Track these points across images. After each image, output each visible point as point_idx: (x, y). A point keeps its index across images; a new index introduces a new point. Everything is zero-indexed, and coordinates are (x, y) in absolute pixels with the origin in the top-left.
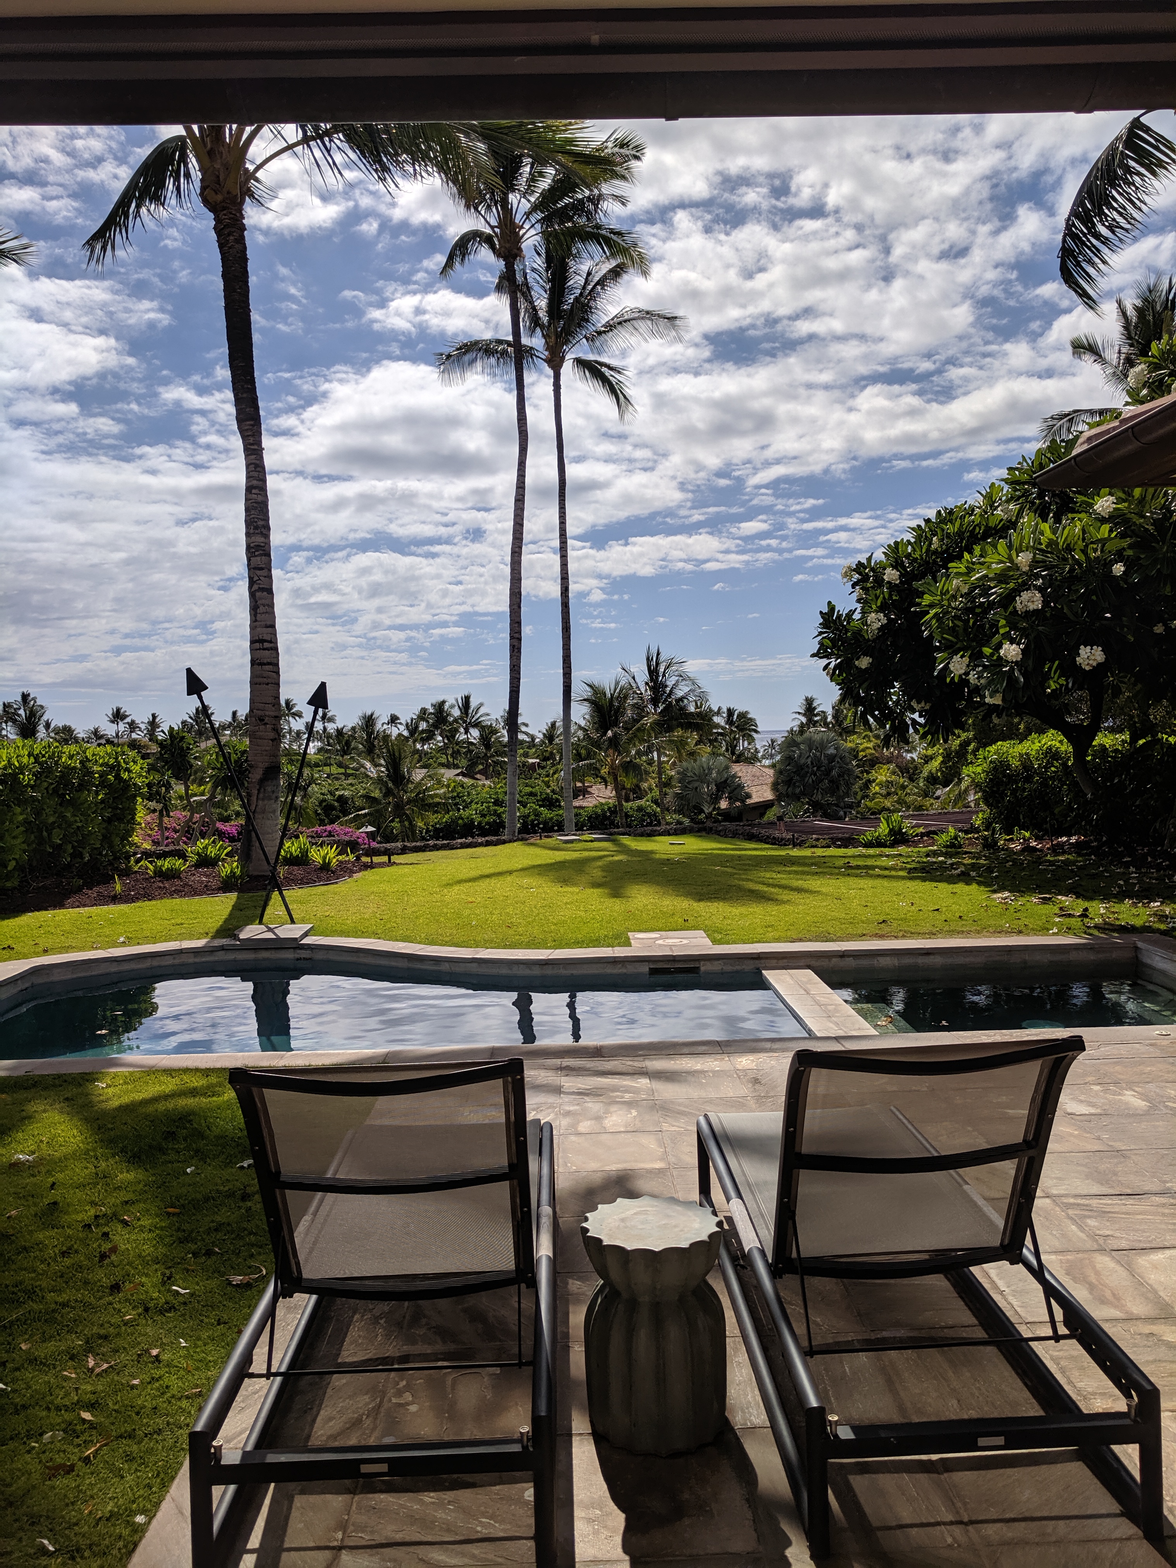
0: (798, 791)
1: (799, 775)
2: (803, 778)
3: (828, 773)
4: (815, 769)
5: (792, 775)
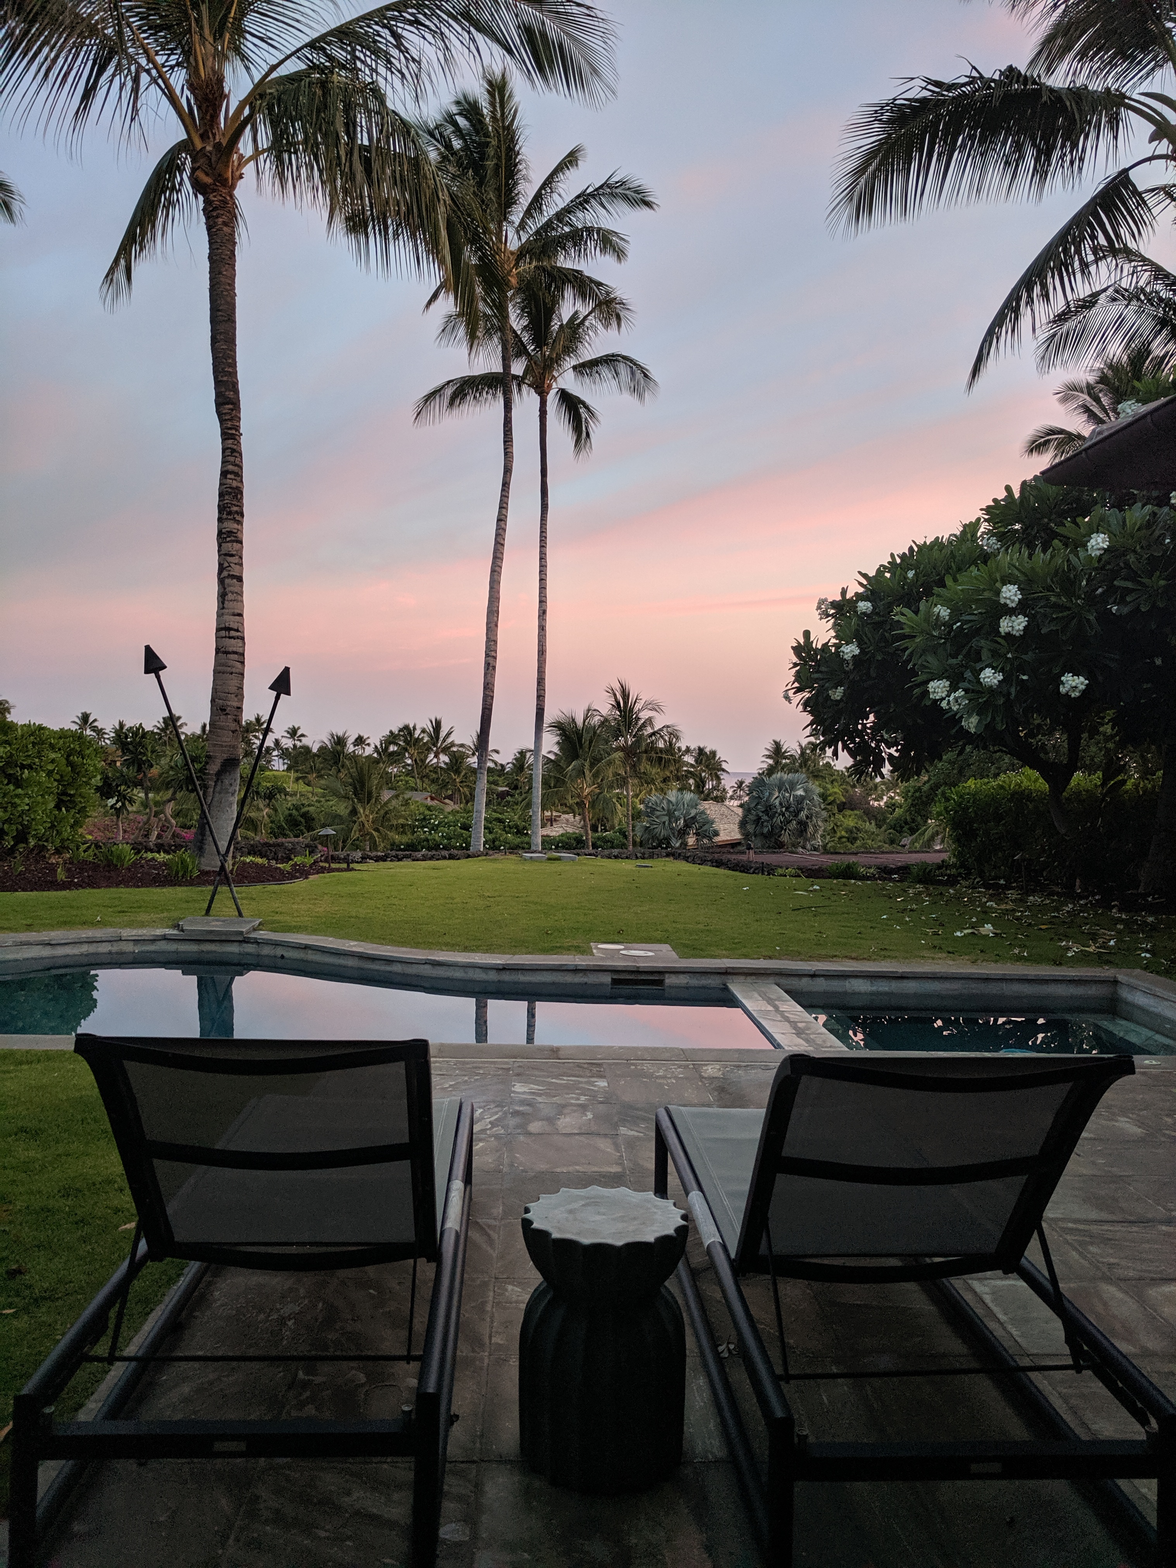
1: (767, 815)
2: (772, 817)
3: (796, 814)
4: (784, 809)
5: (761, 814)
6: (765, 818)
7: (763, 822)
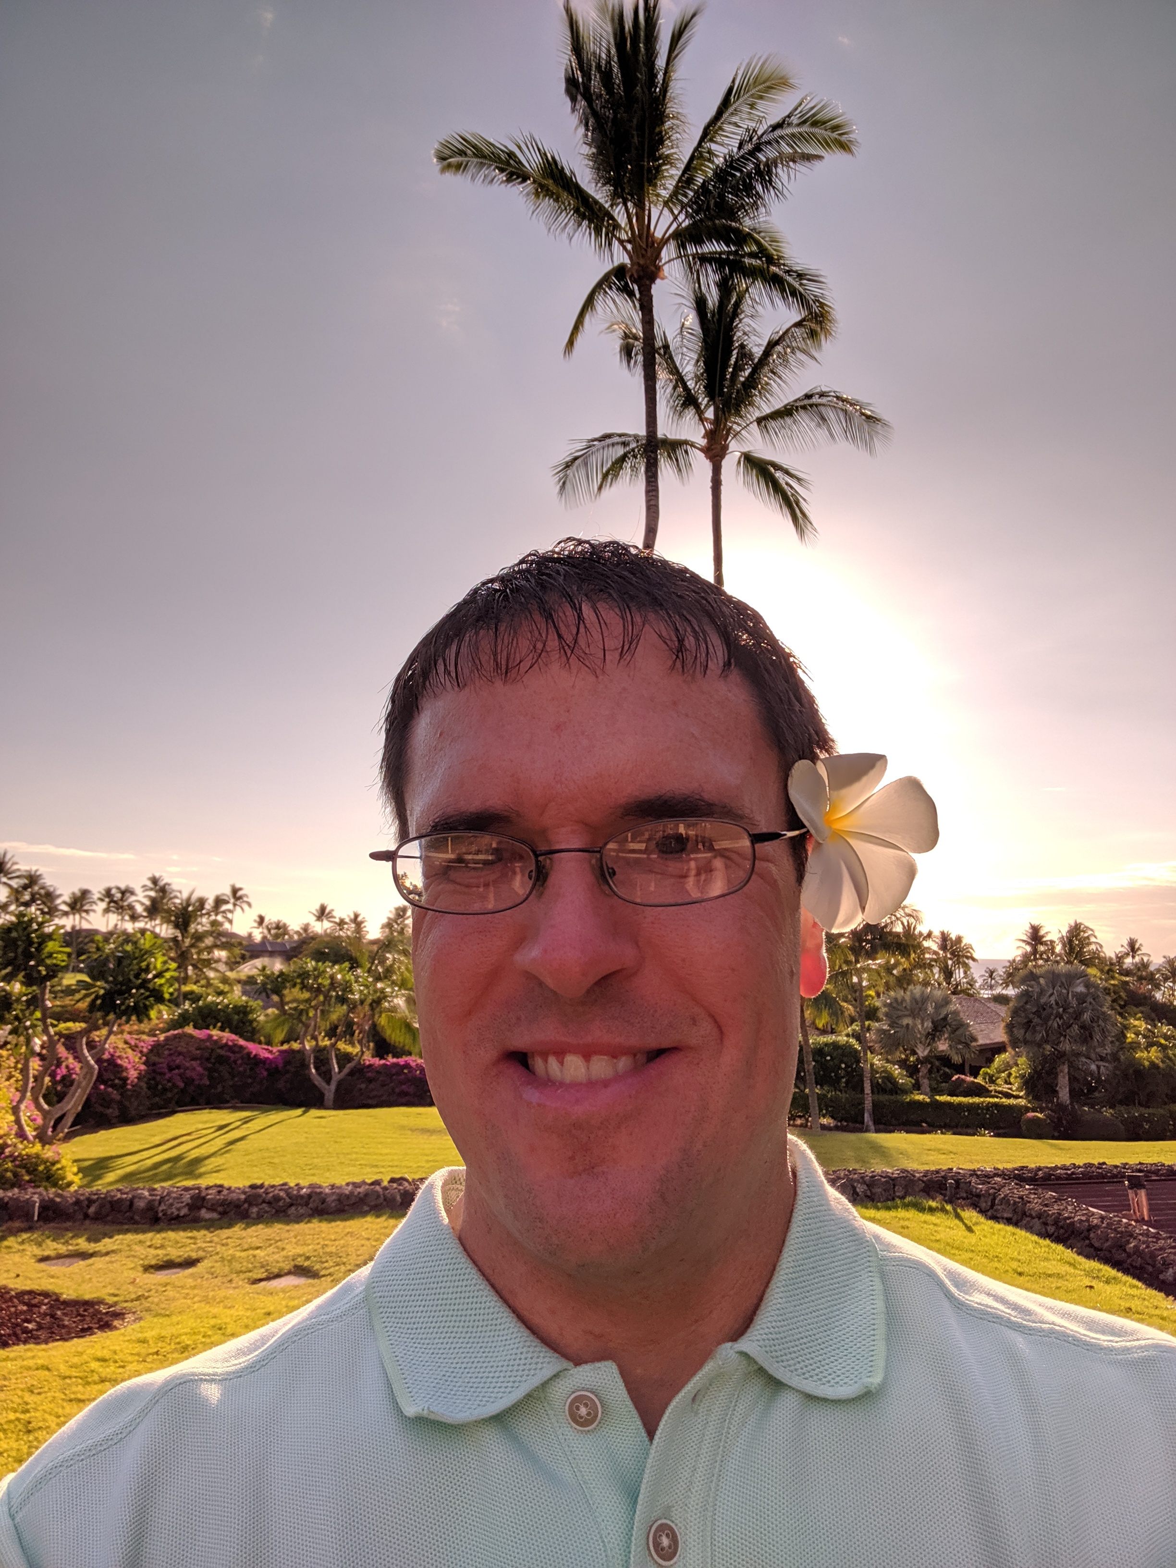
0: (1038, 1037)
1: (1039, 1017)
2: (1046, 1020)
3: (1078, 1015)
4: (1061, 1010)
5: (1031, 1016)
6: (1036, 1020)
7: (1034, 1027)
